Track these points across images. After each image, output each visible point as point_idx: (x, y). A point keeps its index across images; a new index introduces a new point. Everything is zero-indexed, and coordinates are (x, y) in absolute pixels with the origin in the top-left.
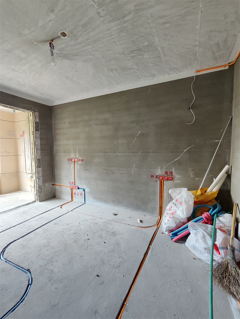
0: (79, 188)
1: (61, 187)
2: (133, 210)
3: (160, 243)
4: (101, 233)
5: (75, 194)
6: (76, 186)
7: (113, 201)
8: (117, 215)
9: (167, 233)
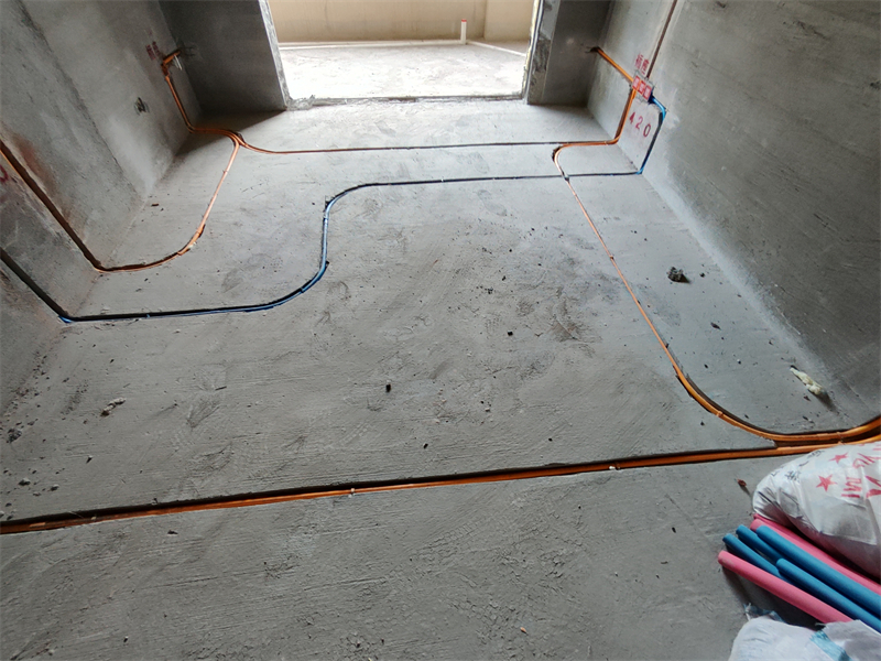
0: (651, 100)
1: (609, 72)
2: (770, 312)
3: (667, 496)
4: (539, 299)
5: (632, 118)
6: (648, 84)
7: (726, 220)
8: (683, 279)
9: (758, 503)
